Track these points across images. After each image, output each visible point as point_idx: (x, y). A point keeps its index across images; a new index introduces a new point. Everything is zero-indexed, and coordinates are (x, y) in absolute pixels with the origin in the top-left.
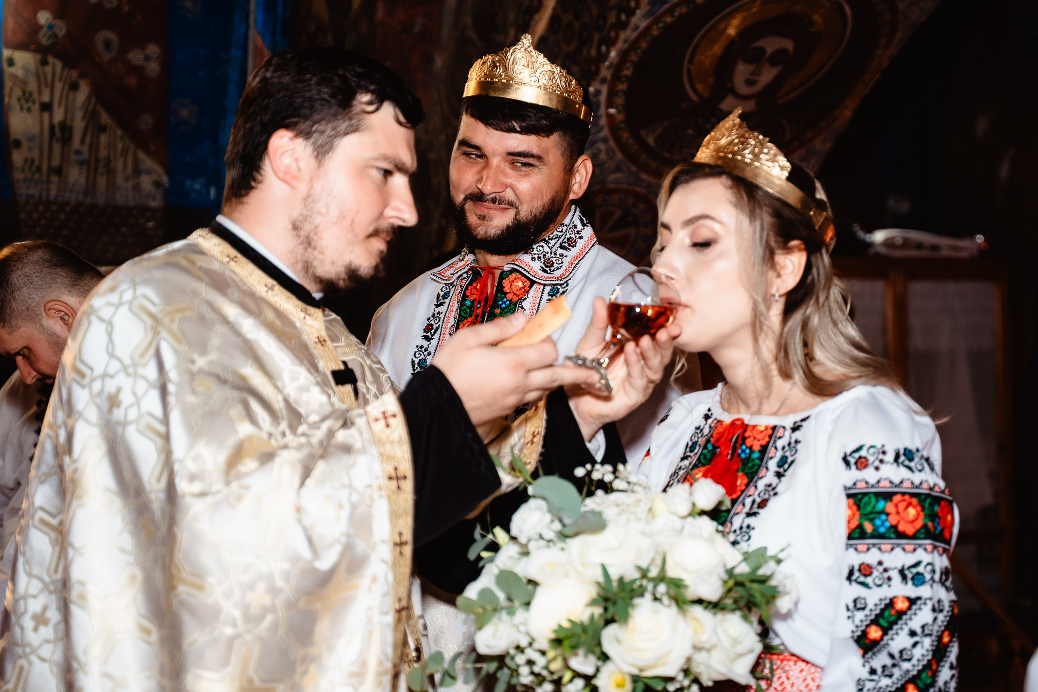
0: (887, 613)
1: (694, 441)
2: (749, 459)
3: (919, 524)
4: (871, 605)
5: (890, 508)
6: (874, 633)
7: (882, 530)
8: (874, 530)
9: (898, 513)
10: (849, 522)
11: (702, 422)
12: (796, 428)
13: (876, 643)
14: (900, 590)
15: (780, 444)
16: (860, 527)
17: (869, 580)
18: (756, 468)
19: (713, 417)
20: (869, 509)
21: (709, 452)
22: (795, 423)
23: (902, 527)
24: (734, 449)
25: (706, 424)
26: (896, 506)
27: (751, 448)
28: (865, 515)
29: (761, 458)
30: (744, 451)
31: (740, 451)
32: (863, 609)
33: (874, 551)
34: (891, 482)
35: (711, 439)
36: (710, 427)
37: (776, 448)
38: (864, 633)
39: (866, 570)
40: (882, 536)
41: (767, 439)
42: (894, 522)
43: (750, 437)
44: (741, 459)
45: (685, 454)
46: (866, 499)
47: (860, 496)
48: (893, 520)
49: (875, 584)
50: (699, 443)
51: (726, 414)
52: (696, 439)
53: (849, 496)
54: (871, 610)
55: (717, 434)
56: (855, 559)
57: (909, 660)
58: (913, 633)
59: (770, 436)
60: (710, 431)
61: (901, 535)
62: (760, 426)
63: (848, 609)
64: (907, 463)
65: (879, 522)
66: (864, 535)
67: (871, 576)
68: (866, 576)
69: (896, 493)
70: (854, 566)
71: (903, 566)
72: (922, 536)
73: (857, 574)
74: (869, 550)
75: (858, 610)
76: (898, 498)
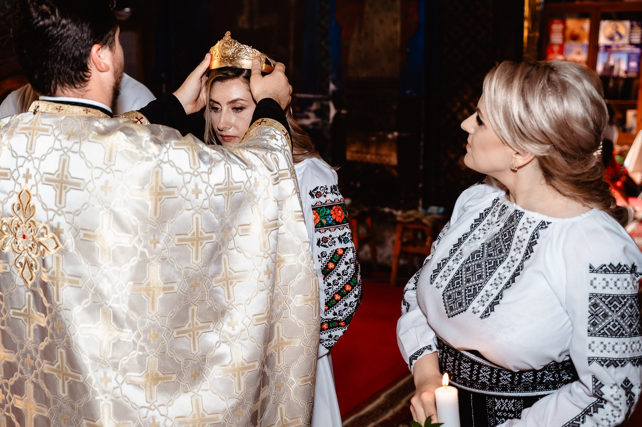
0: (335, 257)
3: (343, 217)
4: (328, 254)
5: (332, 212)
6: (331, 266)
7: (330, 222)
8: (327, 222)
9: (335, 214)
10: (315, 220)
13: (332, 269)
14: (339, 246)
16: (320, 221)
17: (327, 244)
20: (324, 213)
23: (337, 220)
26: (334, 211)
28: (322, 216)
32: (325, 256)
33: (328, 231)
34: (331, 201)
38: (327, 266)
39: (325, 240)
40: (330, 225)
46: (322, 209)
47: (319, 209)
48: (334, 217)
49: (329, 245)
53: (313, 209)
54: (328, 256)
56: (319, 236)
57: (346, 275)
58: (346, 263)
61: (338, 223)
63: (319, 257)
64: (335, 192)
65: (328, 219)
66: (322, 225)
67: (327, 242)
68: (325, 243)
69: (333, 205)
70: (320, 239)
71: (340, 236)
72: (345, 222)
73: (322, 242)
74: (325, 231)
75: (323, 257)
76: (334, 207)
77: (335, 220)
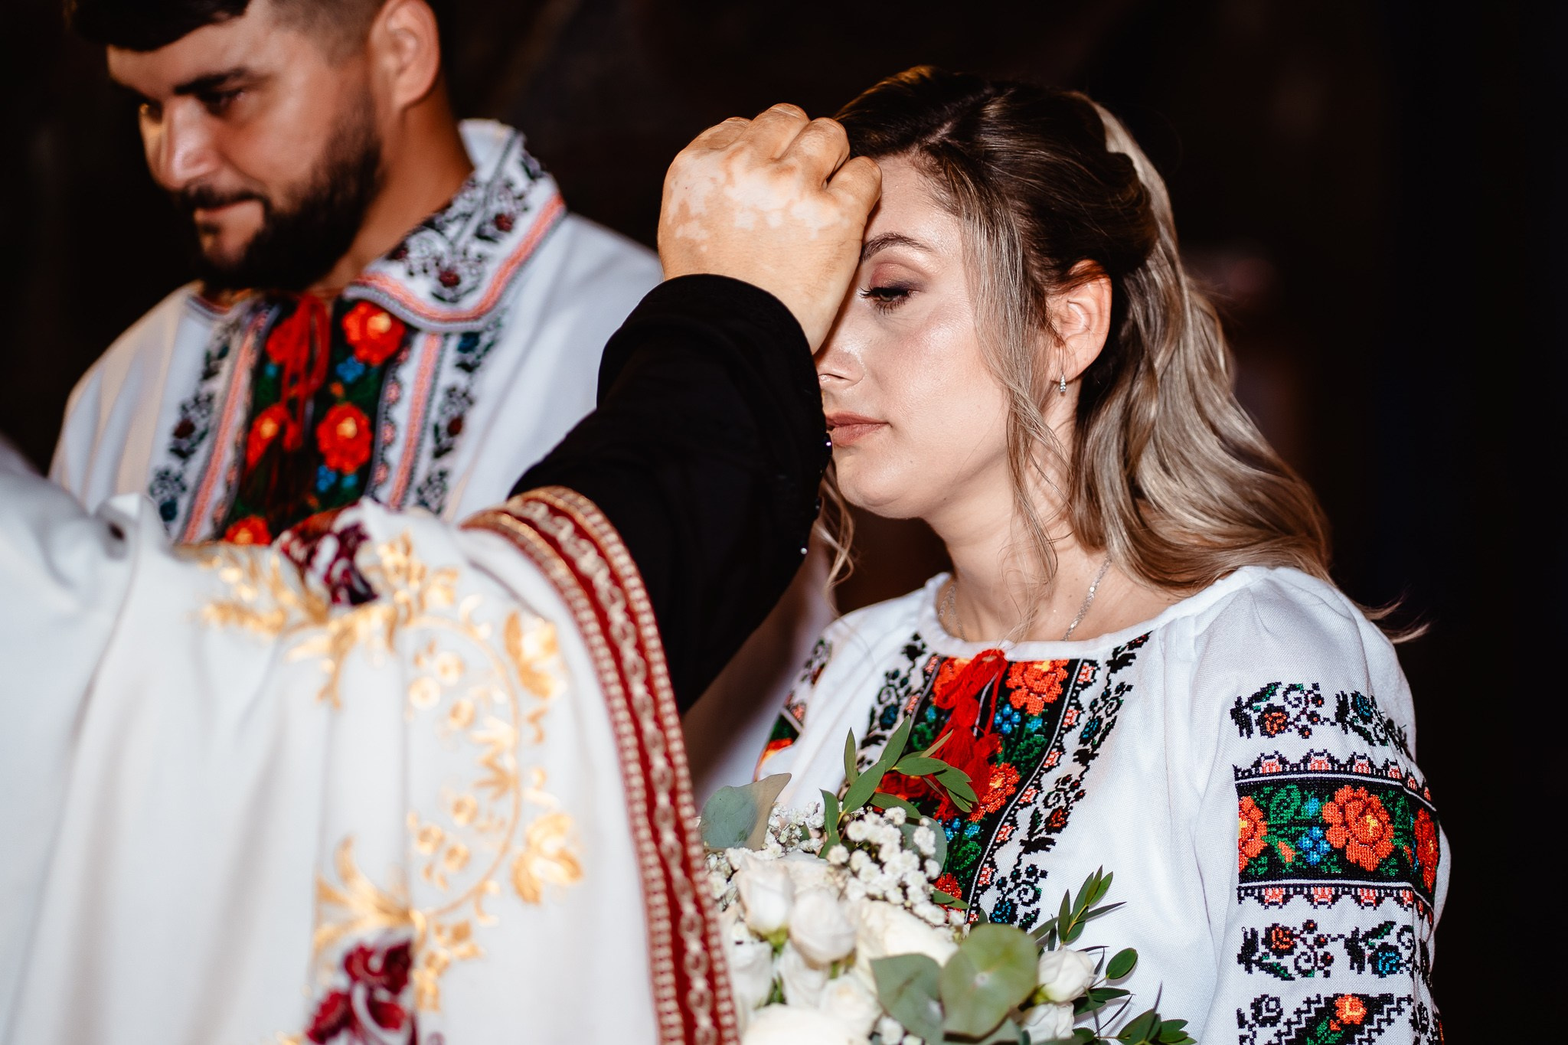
0: (1322, 1028)
1: (889, 703)
2: (1020, 733)
3: (1386, 847)
4: (1288, 1014)
5: (1330, 813)
7: (1315, 857)
8: (1299, 859)
9: (1345, 824)
10: (1244, 843)
11: (904, 664)
12: (1119, 661)
14: (1347, 981)
15: (1086, 697)
16: (1268, 853)
17: (1287, 961)
18: (1037, 750)
19: (929, 651)
20: (1288, 815)
21: (929, 726)
22: (1116, 652)
23: (1352, 856)
24: (986, 714)
25: (914, 666)
26: (1342, 809)
27: (1023, 710)
28: (1279, 828)
29: (1048, 731)
30: (1007, 718)
31: (998, 718)
32: (1274, 1021)
33: (1298, 901)
34: (1331, 762)
35: (931, 698)
36: (925, 673)
37: (1078, 707)
39: (1280, 939)
40: (1313, 872)
41: (1058, 689)
42: (1338, 844)
43: (1019, 687)
44: (1003, 733)
45: (870, 731)
46: (1280, 795)
47: (1266, 790)
48: (1337, 837)
49: (1297, 968)
50: (902, 709)
51: (958, 642)
52: (893, 700)
53: (1243, 790)
54: (1288, 1023)
55: (942, 686)
56: (1258, 917)
59: (1065, 684)
60: (926, 683)
61: (1354, 870)
62: (1041, 663)
63: (1242, 1022)
64: (1360, 723)
65: (1307, 843)
66: (1275, 869)
67: (1290, 952)
68: (1280, 954)
69: (1340, 783)
70: (1254, 933)
71: (1356, 932)
72: (1392, 873)
73: (1262, 948)
74: (1286, 899)
75: (1263, 1024)
76: (1343, 794)
77: (1341, 852)
